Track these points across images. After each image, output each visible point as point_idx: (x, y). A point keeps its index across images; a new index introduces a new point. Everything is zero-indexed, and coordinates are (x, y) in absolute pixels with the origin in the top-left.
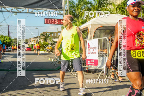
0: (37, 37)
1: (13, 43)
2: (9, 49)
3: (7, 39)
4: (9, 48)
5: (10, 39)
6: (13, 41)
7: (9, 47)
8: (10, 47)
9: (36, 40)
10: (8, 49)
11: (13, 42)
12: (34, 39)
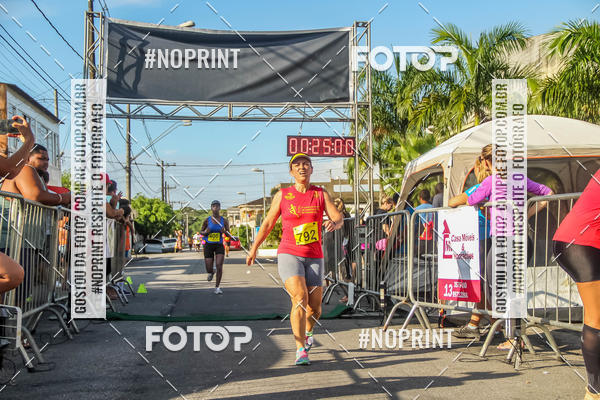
0: (260, 201)
1: (178, 224)
2: (166, 246)
3: (157, 211)
4: (166, 242)
5: (168, 210)
6: (179, 216)
7: (164, 238)
8: (167, 239)
9: (257, 210)
10: (160, 243)
11: (177, 221)
12: (248, 210)
